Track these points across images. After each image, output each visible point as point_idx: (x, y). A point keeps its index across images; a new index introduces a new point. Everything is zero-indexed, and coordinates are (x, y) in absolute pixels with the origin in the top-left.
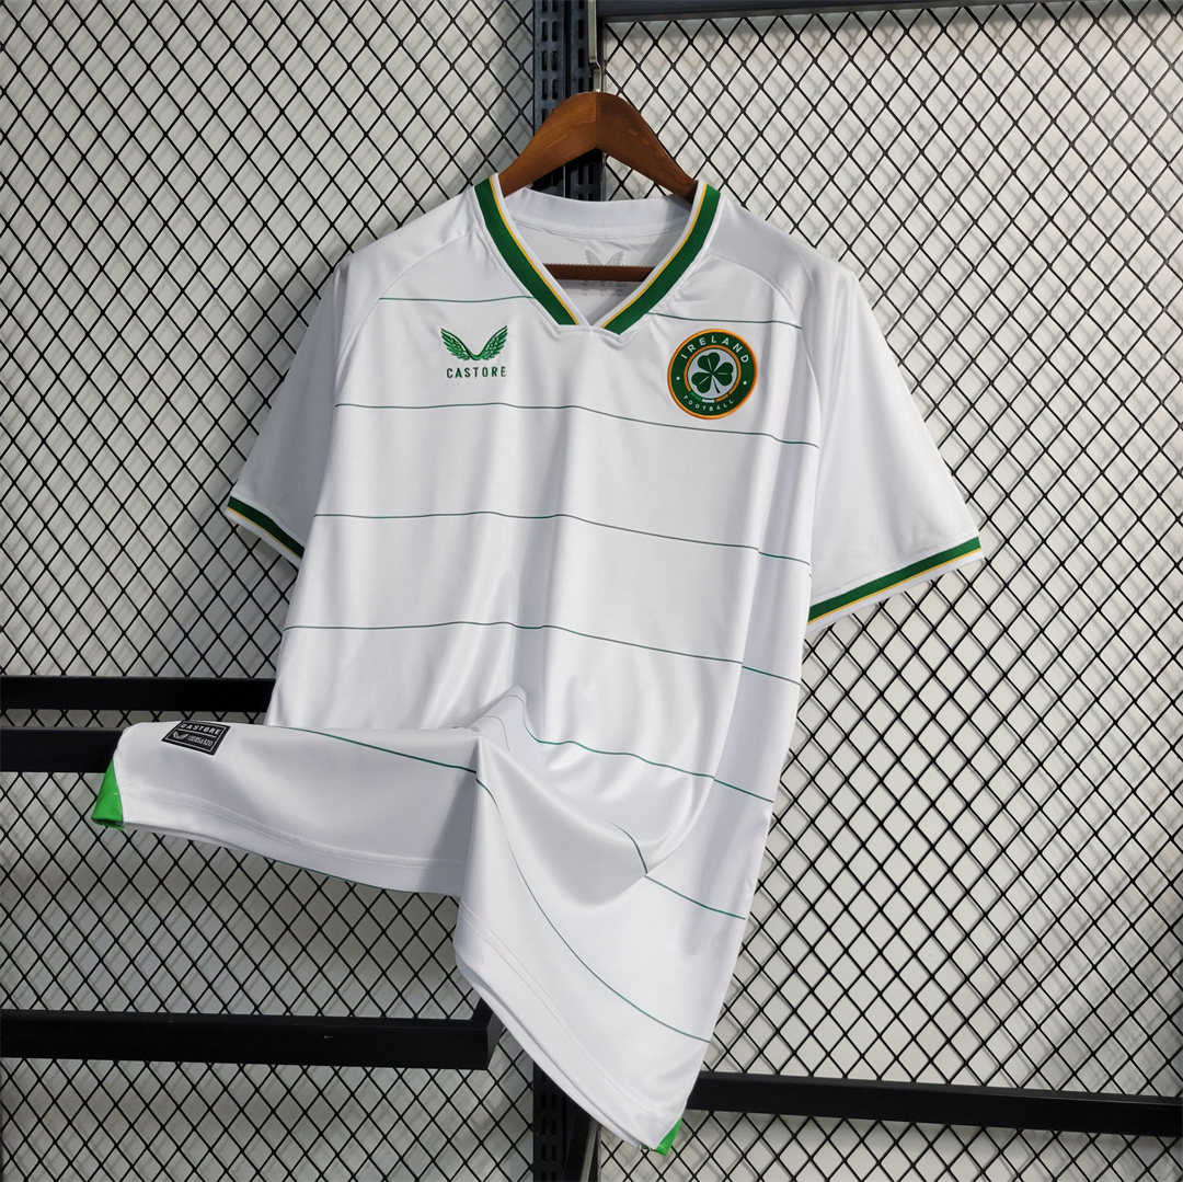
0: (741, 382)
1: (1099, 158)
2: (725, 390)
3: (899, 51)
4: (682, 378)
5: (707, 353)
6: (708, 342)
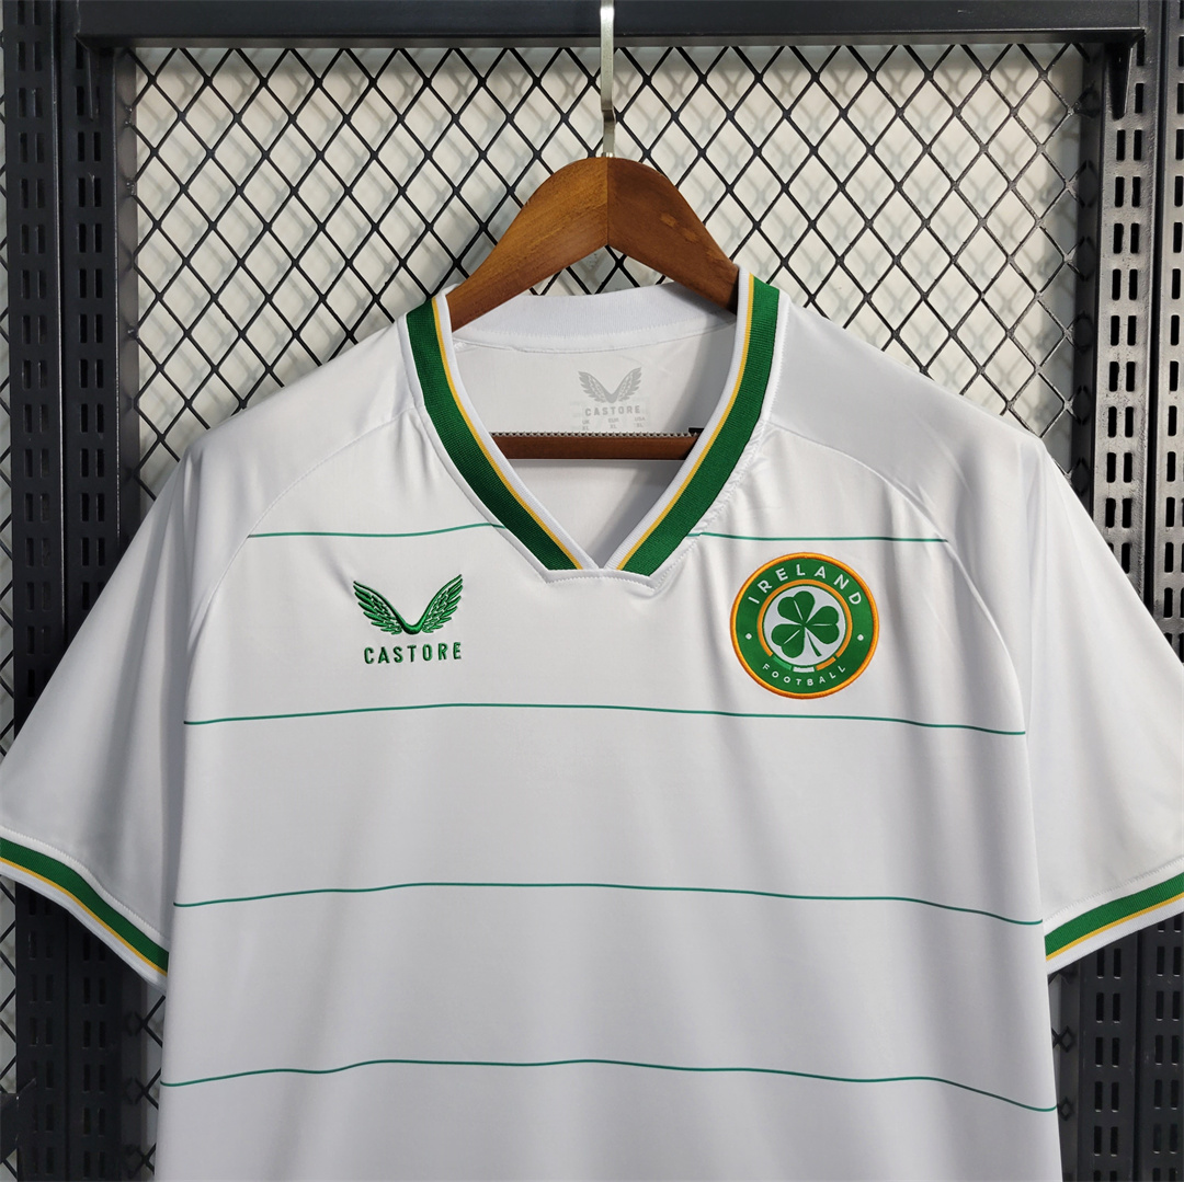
0: (854, 637)
1: (937, 281)
2: (828, 650)
4: (755, 635)
5: (792, 593)
6: (792, 575)
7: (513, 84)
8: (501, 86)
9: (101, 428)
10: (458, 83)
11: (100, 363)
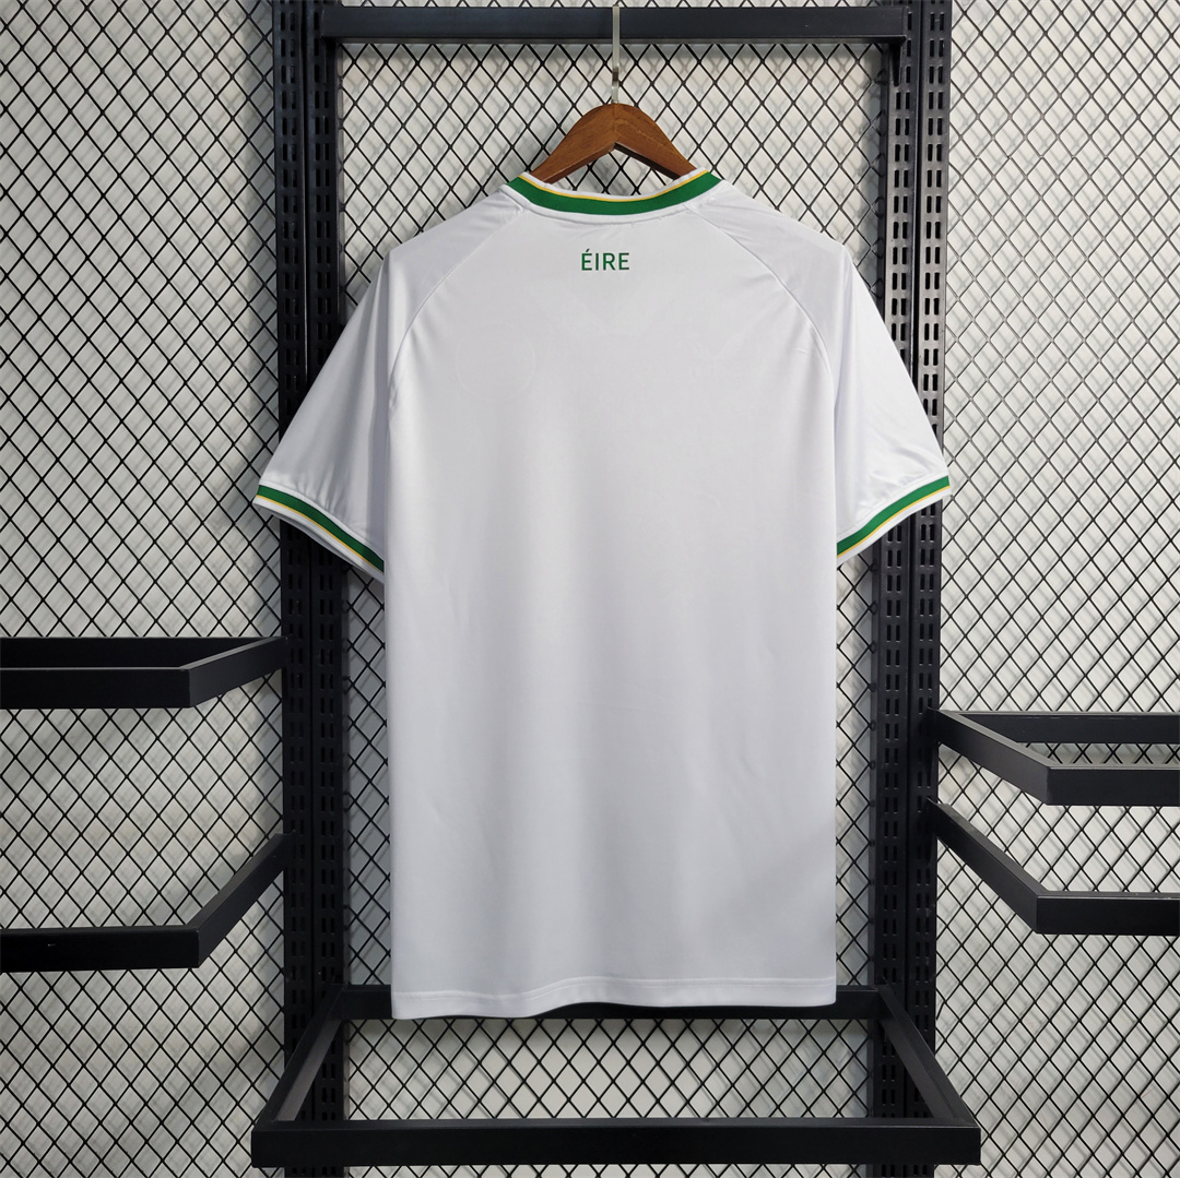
3: (601, 79)
7: (559, 65)
8: (553, 66)
9: (328, 261)
10: (527, 64)
11: (328, 223)
